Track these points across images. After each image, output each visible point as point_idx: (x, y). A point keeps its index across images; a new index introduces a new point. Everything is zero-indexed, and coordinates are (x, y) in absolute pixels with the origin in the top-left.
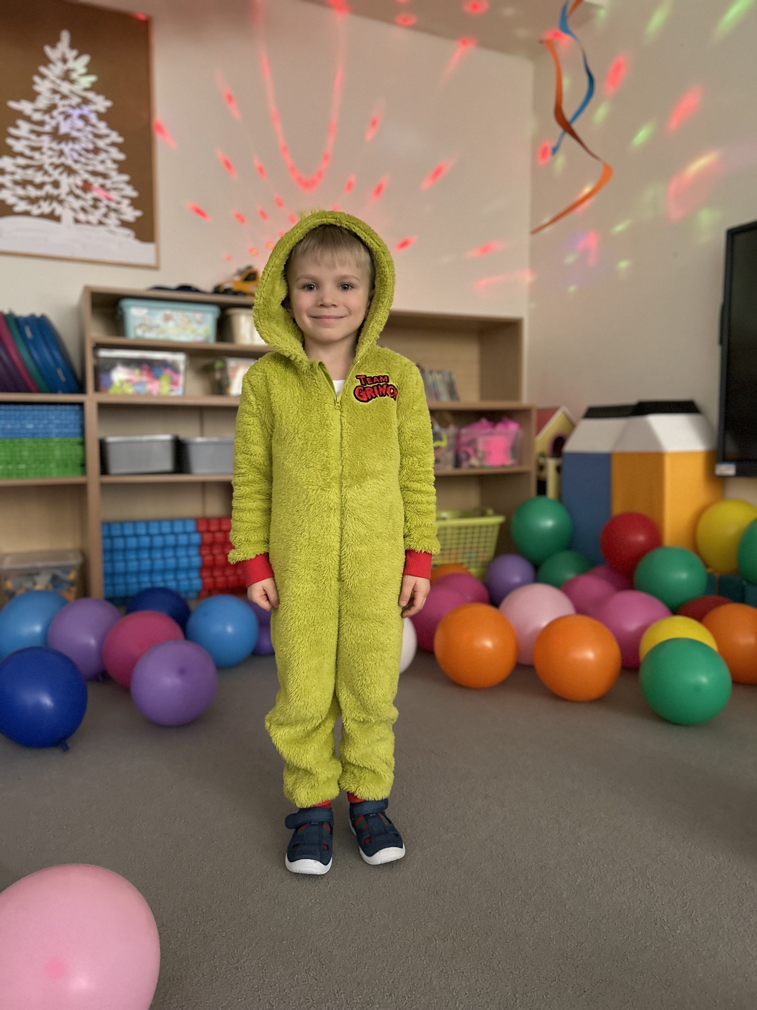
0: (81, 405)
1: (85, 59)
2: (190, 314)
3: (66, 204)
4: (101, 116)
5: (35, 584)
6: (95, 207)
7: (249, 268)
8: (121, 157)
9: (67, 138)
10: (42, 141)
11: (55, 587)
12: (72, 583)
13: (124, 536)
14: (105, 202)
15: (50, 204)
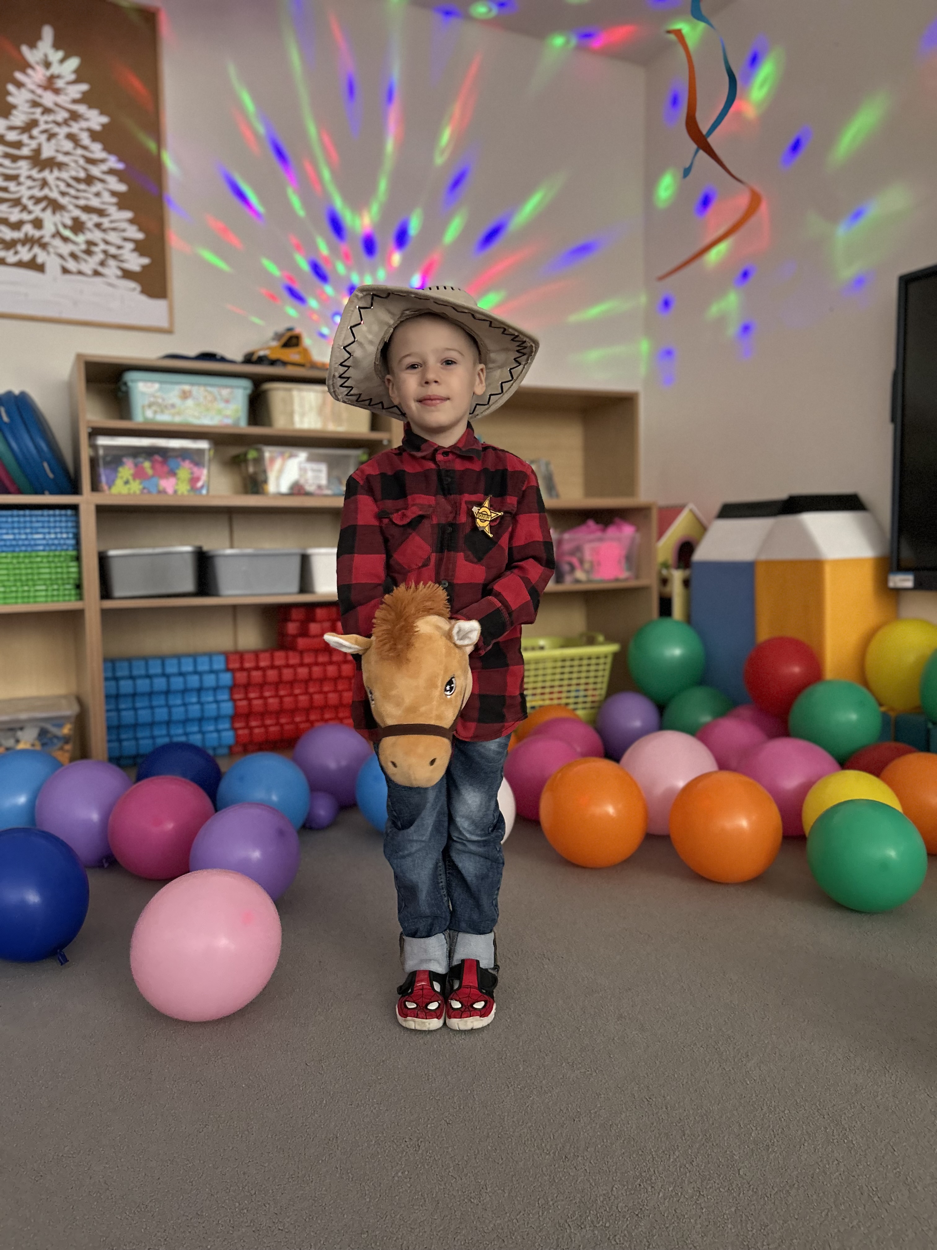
0: (75, 508)
1: (74, 63)
2: (214, 390)
3: (51, 250)
4: (94, 136)
5: (18, 741)
6: (88, 252)
7: (290, 329)
8: (122, 188)
9: (51, 164)
10: (19, 168)
11: (43, 745)
12: (66, 740)
13: (132, 678)
14: (102, 246)
15: (31, 249)
